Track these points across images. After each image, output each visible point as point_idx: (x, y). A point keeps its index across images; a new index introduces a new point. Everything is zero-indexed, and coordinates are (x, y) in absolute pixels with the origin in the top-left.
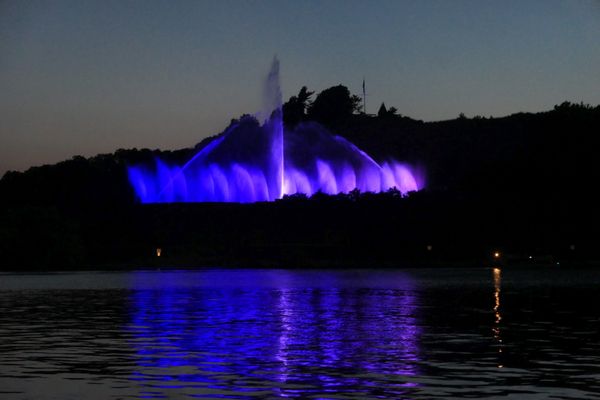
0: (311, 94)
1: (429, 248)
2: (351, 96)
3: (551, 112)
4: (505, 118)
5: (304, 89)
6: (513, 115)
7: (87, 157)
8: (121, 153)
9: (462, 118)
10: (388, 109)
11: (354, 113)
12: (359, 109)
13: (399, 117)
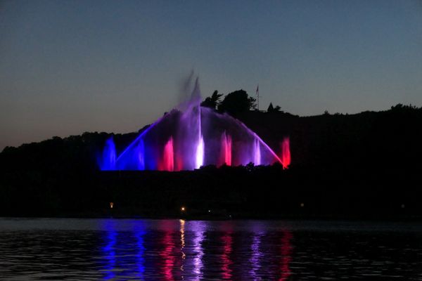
0: (221, 95)
1: (302, 205)
2: (249, 97)
3: (389, 111)
4: (356, 115)
5: (216, 92)
6: (362, 113)
7: (63, 138)
8: (87, 135)
9: (326, 114)
10: (274, 107)
11: (251, 109)
12: (254, 107)
13: (282, 112)
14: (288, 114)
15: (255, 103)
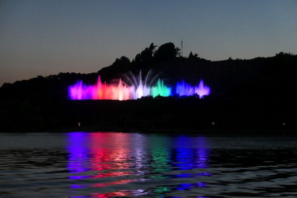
0: (156, 46)
1: (213, 123)
2: (175, 48)
3: (274, 57)
4: (251, 60)
5: (152, 44)
6: (255, 58)
7: (44, 77)
8: (61, 75)
9: (230, 60)
10: (193, 54)
11: (177, 56)
12: (179, 54)
13: (199, 58)
14: (203, 60)
15: (180, 51)
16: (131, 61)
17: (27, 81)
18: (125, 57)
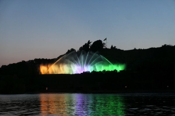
2: (103, 43)
5: (89, 41)
6: (150, 48)
7: (26, 61)
8: (36, 60)
10: (113, 47)
11: (104, 48)
13: (117, 49)
16: (77, 51)
17: (16, 64)
18: (73, 49)
